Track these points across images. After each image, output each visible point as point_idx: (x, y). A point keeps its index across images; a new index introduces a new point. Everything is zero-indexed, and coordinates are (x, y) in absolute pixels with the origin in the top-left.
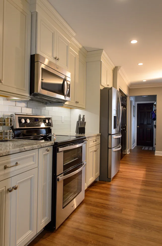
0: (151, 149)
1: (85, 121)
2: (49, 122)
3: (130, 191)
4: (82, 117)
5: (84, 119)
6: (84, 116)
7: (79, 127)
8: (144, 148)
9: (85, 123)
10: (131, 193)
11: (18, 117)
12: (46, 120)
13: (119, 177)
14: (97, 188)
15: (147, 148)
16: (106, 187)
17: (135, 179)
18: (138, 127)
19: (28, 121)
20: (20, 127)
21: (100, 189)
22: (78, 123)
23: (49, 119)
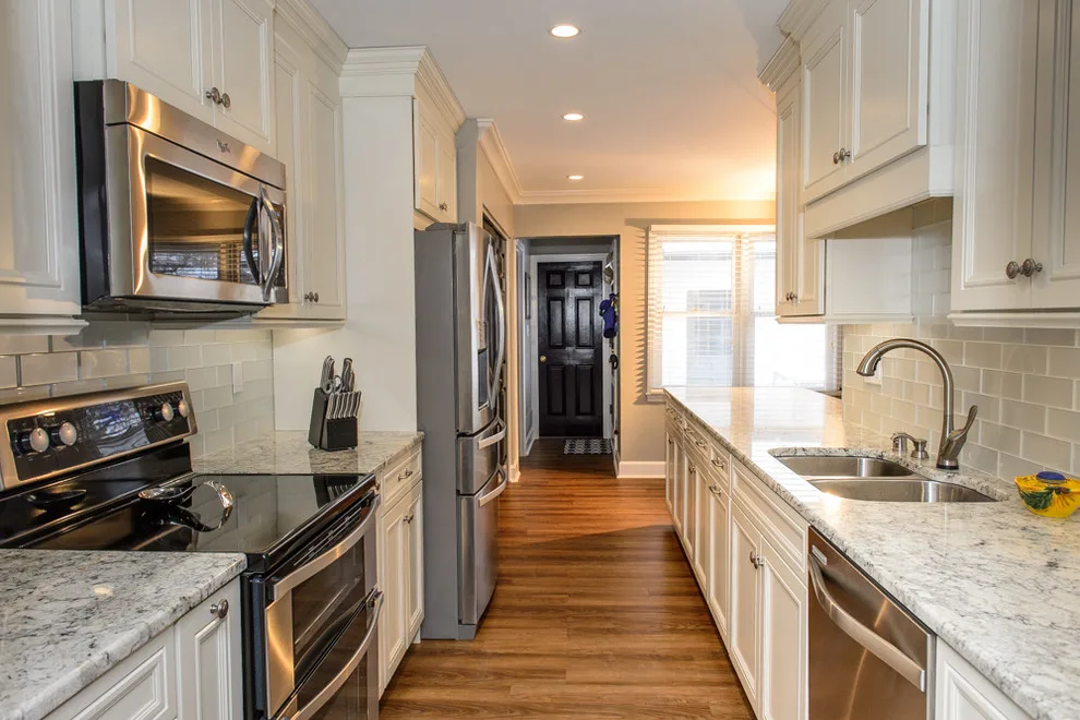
0: (595, 447)
1: (356, 390)
2: (177, 413)
3: (564, 672)
4: (338, 370)
5: (348, 376)
6: (347, 363)
7: (328, 417)
8: (572, 446)
9: (357, 395)
10: (568, 683)
11: (9, 423)
12: (160, 408)
13: (504, 608)
14: (422, 686)
15: (580, 448)
16: (463, 672)
17: (570, 608)
18: (543, 358)
19: (69, 433)
20: (21, 478)
21: (436, 686)
22: (321, 399)
23: (174, 398)
